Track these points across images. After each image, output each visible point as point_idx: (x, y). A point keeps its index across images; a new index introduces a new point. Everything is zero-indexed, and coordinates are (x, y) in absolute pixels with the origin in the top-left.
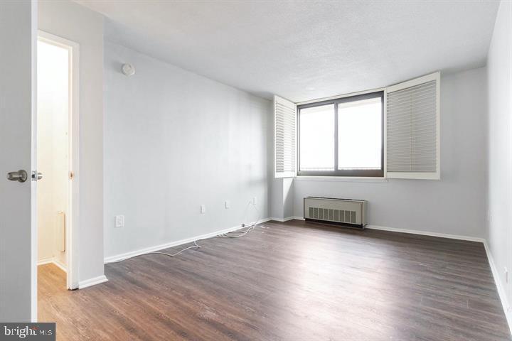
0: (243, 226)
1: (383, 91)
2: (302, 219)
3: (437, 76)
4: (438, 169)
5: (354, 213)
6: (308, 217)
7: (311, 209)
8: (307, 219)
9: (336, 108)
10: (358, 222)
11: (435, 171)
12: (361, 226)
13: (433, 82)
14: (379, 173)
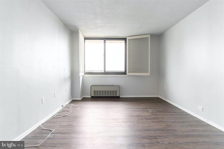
0: (63, 106)
1: (126, 38)
2: (90, 97)
3: (149, 36)
4: (149, 72)
5: (116, 91)
6: (93, 95)
7: (95, 91)
8: (92, 97)
9: (105, 42)
10: (118, 95)
11: (148, 72)
12: (119, 97)
13: (148, 38)
14: (125, 73)
